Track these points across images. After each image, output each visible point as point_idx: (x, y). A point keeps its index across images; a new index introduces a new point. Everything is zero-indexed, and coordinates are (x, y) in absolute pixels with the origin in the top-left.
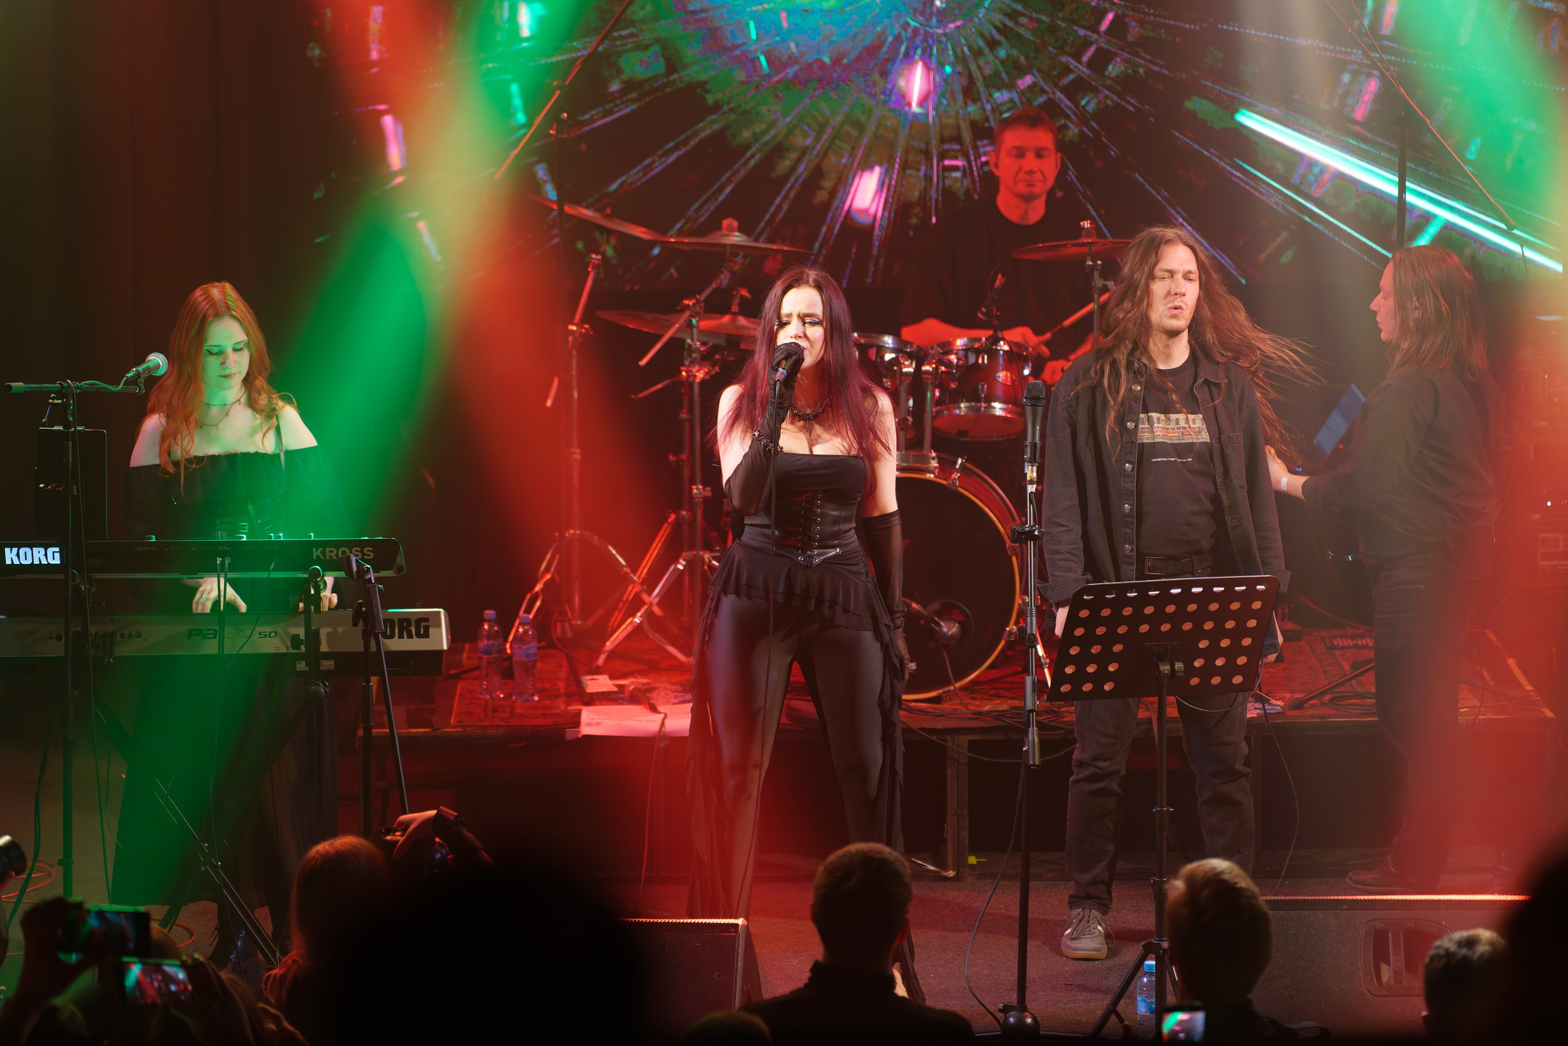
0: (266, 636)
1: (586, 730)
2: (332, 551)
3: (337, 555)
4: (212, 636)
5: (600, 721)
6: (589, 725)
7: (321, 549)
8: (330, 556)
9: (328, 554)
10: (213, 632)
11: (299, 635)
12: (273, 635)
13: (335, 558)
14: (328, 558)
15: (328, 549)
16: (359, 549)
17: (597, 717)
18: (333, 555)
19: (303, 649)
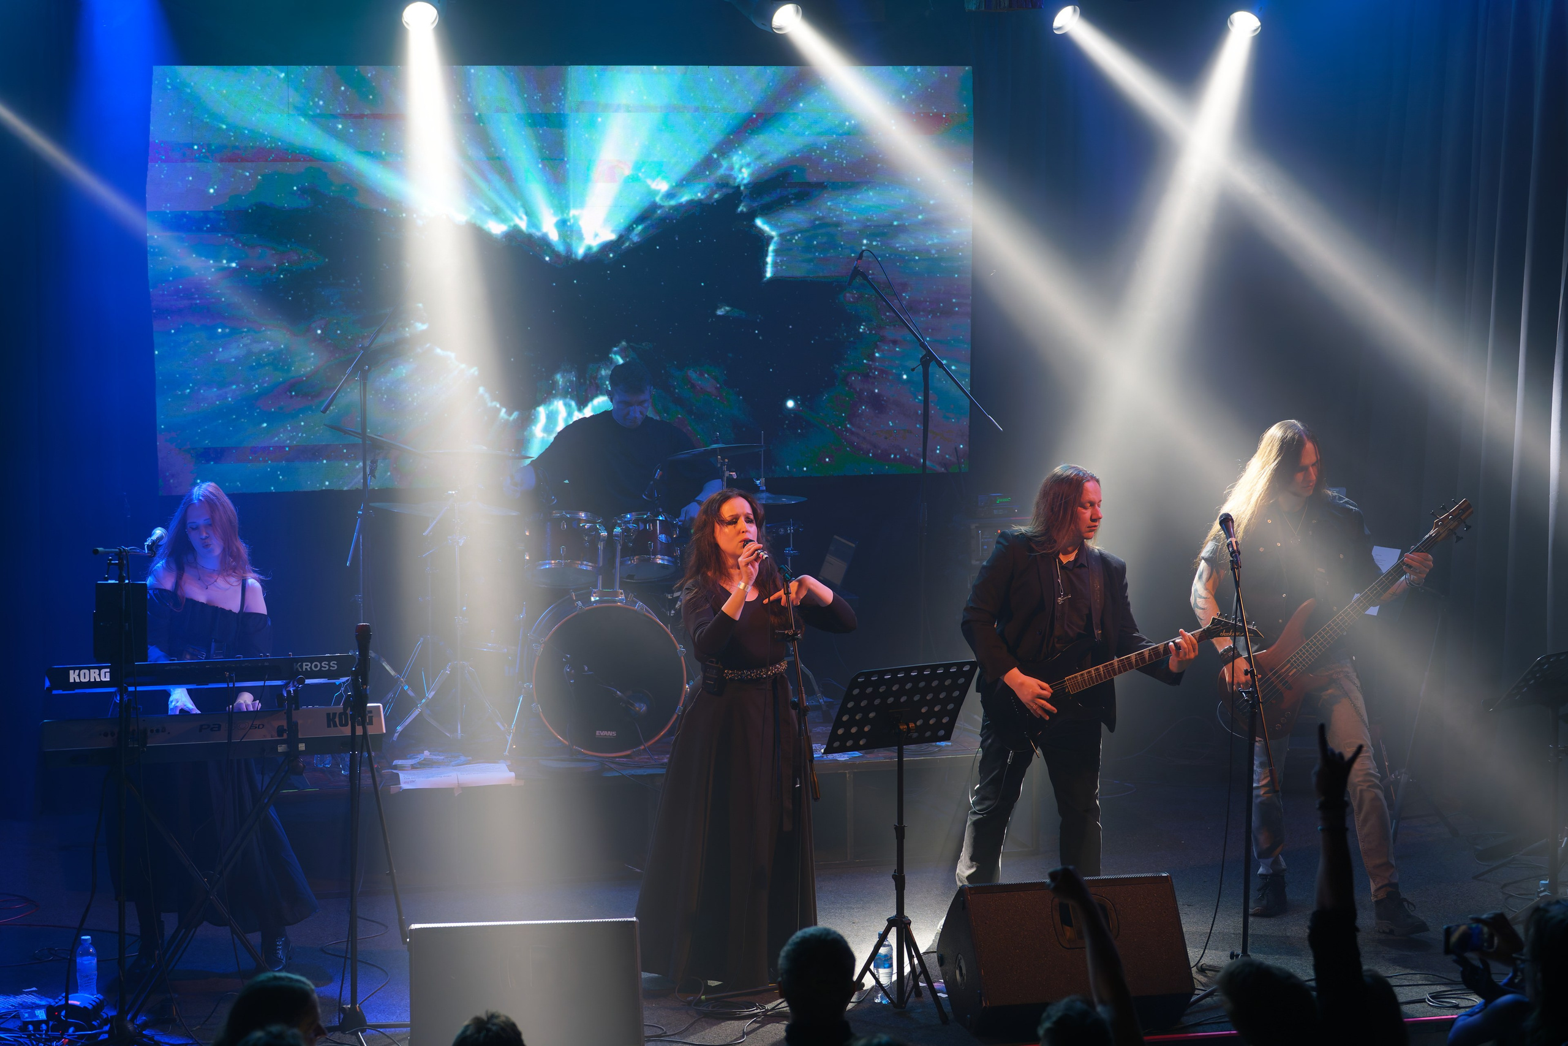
0: (256, 728)
1: (405, 786)
2: (306, 665)
3: (311, 668)
4: (216, 729)
5: (414, 780)
6: (405, 783)
7: (300, 664)
8: (306, 669)
9: (304, 667)
10: (217, 726)
11: (283, 726)
12: (261, 726)
13: (309, 670)
14: (304, 670)
15: (304, 664)
16: (327, 663)
17: (410, 777)
18: (308, 667)
19: (285, 736)
